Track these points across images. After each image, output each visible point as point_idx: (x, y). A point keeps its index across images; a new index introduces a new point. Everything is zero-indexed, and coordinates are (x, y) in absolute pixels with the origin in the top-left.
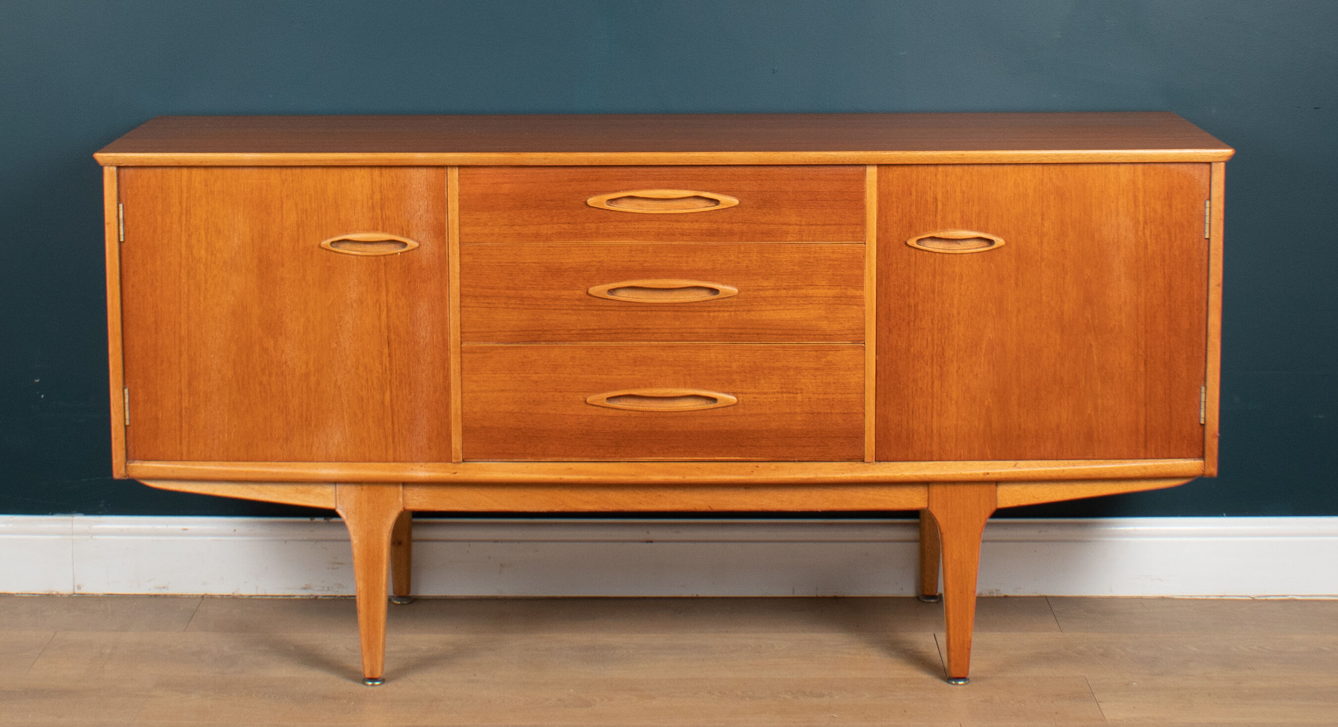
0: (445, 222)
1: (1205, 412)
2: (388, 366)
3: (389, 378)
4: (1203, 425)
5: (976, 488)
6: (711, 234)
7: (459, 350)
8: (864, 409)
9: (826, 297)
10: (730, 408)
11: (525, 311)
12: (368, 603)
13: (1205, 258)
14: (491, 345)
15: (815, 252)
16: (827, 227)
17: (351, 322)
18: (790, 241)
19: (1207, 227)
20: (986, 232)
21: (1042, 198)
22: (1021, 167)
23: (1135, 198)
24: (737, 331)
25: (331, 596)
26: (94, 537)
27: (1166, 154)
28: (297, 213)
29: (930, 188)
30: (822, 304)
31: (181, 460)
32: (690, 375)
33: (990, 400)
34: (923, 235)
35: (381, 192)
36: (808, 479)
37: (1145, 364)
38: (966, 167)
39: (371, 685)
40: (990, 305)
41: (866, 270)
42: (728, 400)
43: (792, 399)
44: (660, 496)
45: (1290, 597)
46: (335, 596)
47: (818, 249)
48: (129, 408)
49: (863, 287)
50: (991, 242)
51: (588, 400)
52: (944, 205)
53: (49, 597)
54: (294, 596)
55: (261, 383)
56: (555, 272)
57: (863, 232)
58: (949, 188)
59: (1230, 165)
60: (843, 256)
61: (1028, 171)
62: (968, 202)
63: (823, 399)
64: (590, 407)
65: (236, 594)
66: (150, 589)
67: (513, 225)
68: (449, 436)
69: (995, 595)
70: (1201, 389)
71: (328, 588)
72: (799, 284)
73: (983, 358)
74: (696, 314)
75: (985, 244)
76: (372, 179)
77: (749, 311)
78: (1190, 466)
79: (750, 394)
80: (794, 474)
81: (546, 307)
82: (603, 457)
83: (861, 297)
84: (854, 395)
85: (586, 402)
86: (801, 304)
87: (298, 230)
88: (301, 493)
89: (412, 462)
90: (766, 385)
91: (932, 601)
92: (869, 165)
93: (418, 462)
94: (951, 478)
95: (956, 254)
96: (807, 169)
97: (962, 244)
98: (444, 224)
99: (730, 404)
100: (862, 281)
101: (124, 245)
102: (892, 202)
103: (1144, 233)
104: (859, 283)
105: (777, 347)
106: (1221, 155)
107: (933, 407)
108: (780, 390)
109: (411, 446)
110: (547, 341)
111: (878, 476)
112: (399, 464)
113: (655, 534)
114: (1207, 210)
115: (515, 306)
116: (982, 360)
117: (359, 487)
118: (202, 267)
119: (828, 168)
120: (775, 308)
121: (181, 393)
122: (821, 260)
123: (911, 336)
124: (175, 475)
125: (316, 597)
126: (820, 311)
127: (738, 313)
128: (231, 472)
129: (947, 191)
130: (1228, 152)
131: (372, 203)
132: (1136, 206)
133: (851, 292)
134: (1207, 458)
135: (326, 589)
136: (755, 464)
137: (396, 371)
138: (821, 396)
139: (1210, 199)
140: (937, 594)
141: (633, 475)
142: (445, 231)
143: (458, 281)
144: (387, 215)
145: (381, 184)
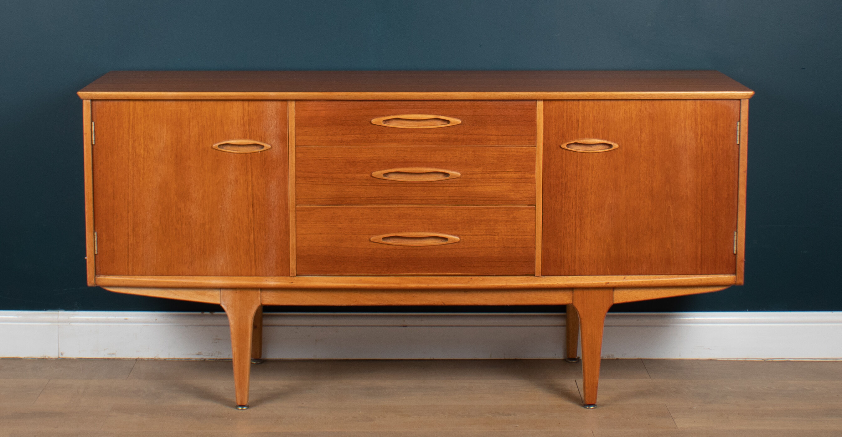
0: (287, 133)
1: (736, 247)
2: (252, 219)
3: (253, 226)
4: (736, 255)
5: (601, 292)
6: (444, 141)
7: (295, 209)
8: (535, 245)
9: (513, 178)
10: (455, 244)
11: (334, 186)
12: (240, 360)
13: (737, 156)
14: (314, 206)
15: (506, 152)
16: (513, 137)
17: (230, 193)
18: (492, 145)
19: (738, 137)
20: (608, 140)
21: (641, 120)
22: (629, 101)
23: (696, 120)
24: (460, 198)
25: (214, 359)
26: (71, 324)
27: (714, 94)
28: (198, 128)
29: (575, 114)
30: (510, 182)
31: (128, 275)
32: (432, 224)
33: (610, 240)
34: (570, 141)
35: (249, 115)
36: (502, 286)
37: (701, 218)
38: (596, 102)
39: (241, 409)
40: (610, 183)
41: (537, 162)
42: (454, 239)
43: (492, 239)
44: (414, 296)
45: (786, 359)
46: (216, 359)
47: (508, 150)
48: (97, 244)
49: (535, 172)
50: (610, 146)
51: (371, 239)
52: (582, 123)
53: (44, 360)
54: (192, 359)
55: (176, 229)
56: (352, 163)
57: (535, 139)
58: (586, 114)
59: (752, 100)
60: (523, 154)
61: (632, 105)
62: (597, 122)
63: (511, 239)
64: (373, 243)
65: (156, 358)
66: (105, 355)
67: (328, 135)
68: (289, 260)
69: (611, 358)
70: (734, 233)
71: (212, 354)
72: (497, 170)
73: (605, 215)
74: (435, 188)
75: (607, 147)
76: (243, 107)
77: (467, 186)
78: (727, 278)
79: (467, 236)
80: (494, 283)
81: (347, 184)
82: (380, 273)
83: (534, 178)
84: (529, 237)
85: (370, 240)
86: (498, 182)
87: (199, 138)
88: (199, 295)
89: (266, 276)
90: (477, 230)
91: (574, 361)
92: (539, 100)
93: (270, 276)
94: (587, 286)
95: (590, 153)
96: (502, 102)
97: (594, 147)
98: (286, 135)
99: (456, 242)
100: (535, 170)
101: (95, 147)
102: (552, 122)
103: (701, 141)
104: (532, 170)
105: (483, 208)
106: (746, 95)
107: (576, 243)
108: (485, 234)
109: (265, 266)
110: (347, 204)
111: (543, 285)
112: (258, 277)
113: (408, 322)
114: (738, 127)
115: (328, 184)
116: (605, 217)
117: (234, 291)
118: (142, 160)
119: (515, 102)
120: (483, 185)
121: (128, 235)
122: (510, 156)
123: (563, 201)
124: (125, 284)
125: (205, 359)
126: (509, 187)
127: (461, 188)
128: (158, 282)
129: (585, 116)
130: (751, 93)
131: (244, 122)
132: (696, 125)
133: (527, 175)
134: (738, 274)
135: (211, 355)
136: (471, 277)
137: (257, 222)
138: (510, 237)
139: (740, 121)
140: (576, 358)
141: (398, 284)
142: (287, 138)
143: (294, 168)
144: (252, 129)
145: (249, 111)
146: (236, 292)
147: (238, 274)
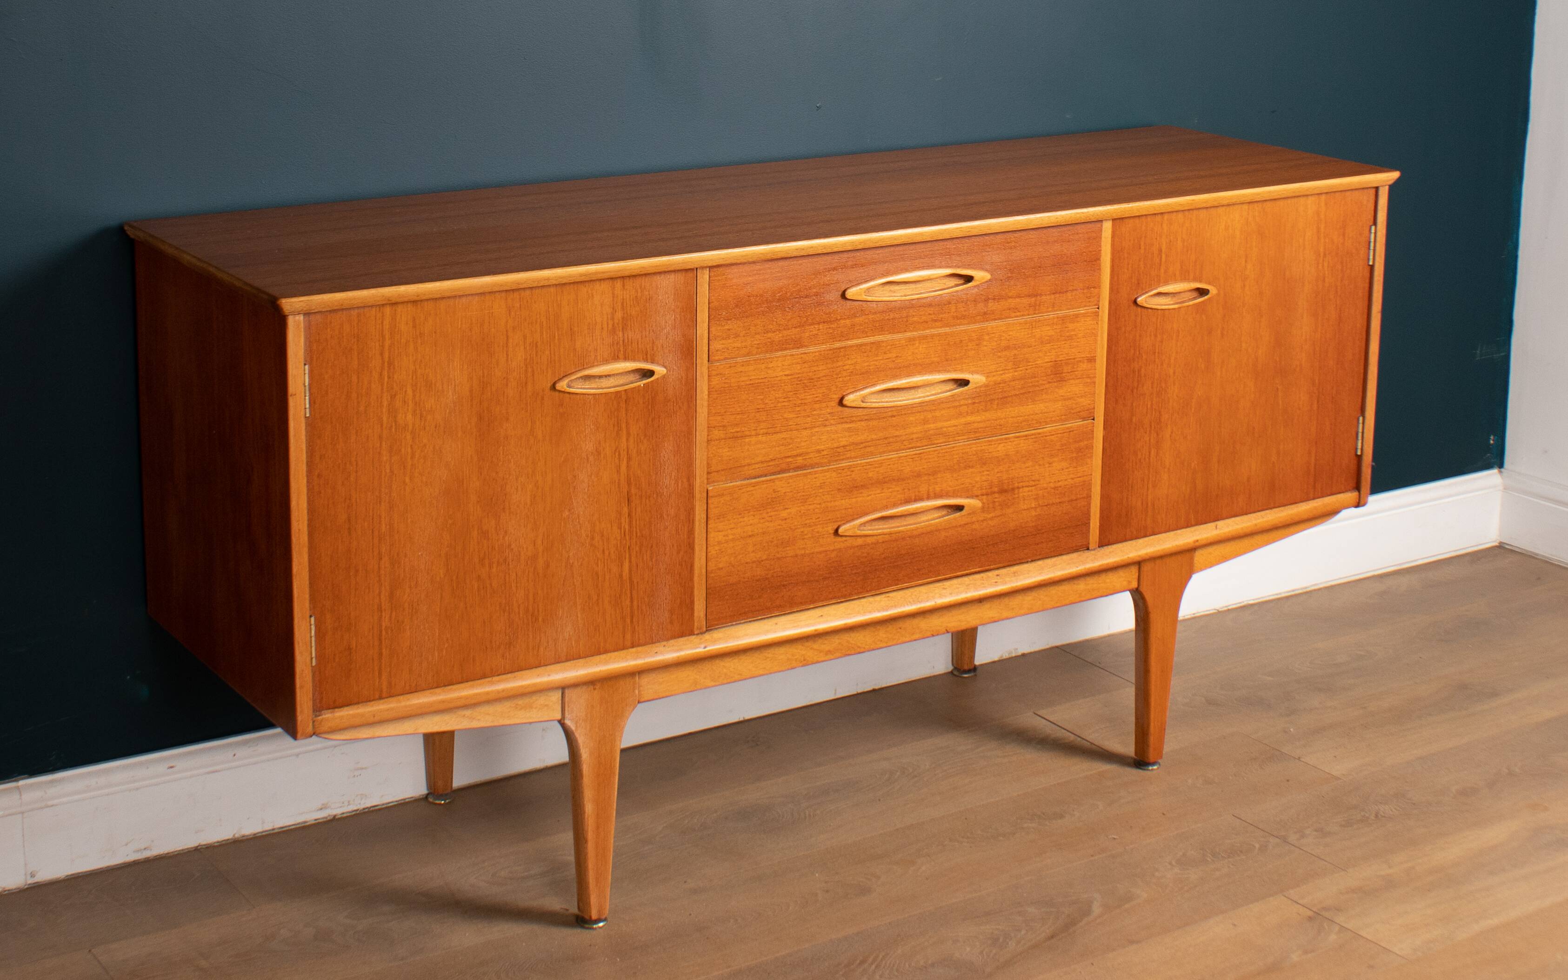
0: (693, 338)
1: (1364, 440)
2: (627, 530)
3: (628, 544)
4: (1360, 456)
5: (1180, 558)
6: (961, 316)
7: (705, 494)
8: (1093, 492)
10: (974, 514)
11: (775, 435)
13: (1368, 285)
14: (738, 483)
15: (1056, 324)
16: (1067, 294)
17: (586, 480)
19: (1372, 253)
20: (1201, 282)
21: (1247, 238)
22: (1232, 207)
23: (1319, 229)
24: (982, 425)
28: (525, 348)
29: (1156, 239)
31: (381, 698)
32: (937, 483)
33: (1196, 462)
34: (1150, 291)
35: (623, 310)
40: (1200, 360)
41: (1099, 338)
42: (973, 506)
47: (1056, 320)
48: (316, 641)
49: (1095, 356)
50: (1205, 292)
52: (1167, 256)
55: (479, 578)
56: (808, 383)
57: (1098, 295)
58: (1172, 238)
61: (1236, 212)
62: (1187, 251)
63: (1059, 488)
64: (840, 539)
65: (237, 836)
66: (127, 855)
67: (767, 332)
68: (692, 602)
69: (1014, 655)
70: (1359, 420)
72: (1041, 362)
73: (1192, 418)
74: (946, 412)
75: (1200, 294)
76: (613, 294)
79: (992, 494)
81: (801, 428)
82: (849, 595)
83: (1094, 368)
84: (1083, 479)
85: (836, 534)
86: (1041, 384)
87: (526, 371)
90: (1007, 481)
92: (1107, 220)
93: (656, 642)
95: (1174, 309)
97: (1181, 297)
98: (693, 342)
99: (976, 510)
100: (1095, 350)
101: (309, 422)
102: (1124, 259)
103: (1323, 266)
105: (1019, 437)
107: (1149, 478)
109: (651, 624)
110: (797, 468)
112: (639, 649)
114: (1373, 236)
115: (768, 432)
116: (1192, 422)
117: (591, 687)
118: (409, 437)
121: (380, 609)
122: (1061, 331)
123: (1134, 404)
129: (1171, 241)
130: (1395, 175)
131: (613, 325)
133: (1086, 364)
134: (1363, 489)
137: (636, 533)
138: (1055, 485)
139: (1375, 225)
142: (693, 348)
143: (705, 410)
144: (630, 338)
145: (623, 299)
146: (595, 689)
147: (598, 651)
